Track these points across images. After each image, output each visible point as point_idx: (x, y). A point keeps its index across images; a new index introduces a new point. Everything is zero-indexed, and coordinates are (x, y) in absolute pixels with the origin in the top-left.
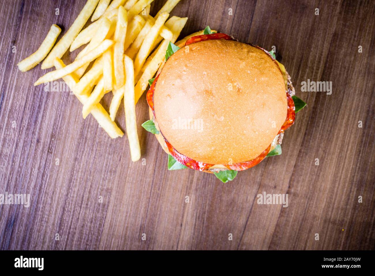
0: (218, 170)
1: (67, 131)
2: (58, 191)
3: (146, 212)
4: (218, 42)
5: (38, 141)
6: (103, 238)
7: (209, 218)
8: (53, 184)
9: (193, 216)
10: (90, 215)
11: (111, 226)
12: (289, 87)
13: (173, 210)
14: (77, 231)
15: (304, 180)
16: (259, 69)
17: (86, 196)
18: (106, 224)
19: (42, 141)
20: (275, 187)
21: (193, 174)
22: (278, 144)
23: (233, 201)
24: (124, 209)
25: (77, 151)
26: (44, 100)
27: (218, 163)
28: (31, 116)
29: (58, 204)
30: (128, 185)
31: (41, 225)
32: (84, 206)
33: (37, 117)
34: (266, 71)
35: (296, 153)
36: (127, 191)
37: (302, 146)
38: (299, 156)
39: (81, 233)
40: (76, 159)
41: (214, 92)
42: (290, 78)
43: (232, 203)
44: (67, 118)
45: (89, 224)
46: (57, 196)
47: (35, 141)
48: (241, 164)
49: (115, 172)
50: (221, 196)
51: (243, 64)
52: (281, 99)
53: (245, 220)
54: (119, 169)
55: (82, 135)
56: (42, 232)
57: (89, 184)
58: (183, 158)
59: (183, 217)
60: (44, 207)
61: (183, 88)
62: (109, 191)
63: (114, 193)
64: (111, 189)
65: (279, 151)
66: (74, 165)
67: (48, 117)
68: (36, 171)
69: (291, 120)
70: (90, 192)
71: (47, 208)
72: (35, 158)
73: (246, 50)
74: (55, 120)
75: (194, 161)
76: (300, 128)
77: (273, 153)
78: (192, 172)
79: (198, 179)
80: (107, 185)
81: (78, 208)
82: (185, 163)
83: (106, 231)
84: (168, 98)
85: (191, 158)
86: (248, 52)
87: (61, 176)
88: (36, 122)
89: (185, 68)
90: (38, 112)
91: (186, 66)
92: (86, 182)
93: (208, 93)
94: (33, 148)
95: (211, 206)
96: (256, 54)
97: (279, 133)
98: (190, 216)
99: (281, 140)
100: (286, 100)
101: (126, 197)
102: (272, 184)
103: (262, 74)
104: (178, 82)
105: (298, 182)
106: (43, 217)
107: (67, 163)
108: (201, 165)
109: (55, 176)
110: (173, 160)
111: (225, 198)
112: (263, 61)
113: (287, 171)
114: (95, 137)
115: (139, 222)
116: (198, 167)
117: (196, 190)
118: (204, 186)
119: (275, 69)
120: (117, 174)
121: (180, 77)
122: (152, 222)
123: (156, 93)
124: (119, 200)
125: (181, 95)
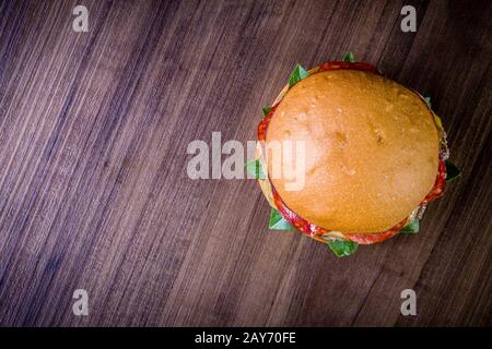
0: (334, 239)
1: (146, 157)
2: (121, 233)
3: (230, 278)
4: (363, 74)
5: (106, 164)
6: (168, 303)
7: (309, 300)
8: (116, 223)
9: (289, 294)
10: (156, 270)
11: (181, 289)
12: (443, 148)
13: (265, 281)
14: (137, 289)
15: (440, 272)
16: (410, 117)
17: (156, 245)
18: (175, 285)
19: (111, 165)
20: (402, 274)
21: (298, 240)
22: (417, 217)
23: (345, 283)
24: (201, 269)
25: (154, 185)
26: (123, 114)
27: (336, 230)
28: (103, 131)
29: (118, 249)
30: (212, 240)
31: (92, 273)
32: (151, 257)
33: (110, 134)
34: (419, 121)
35: (436, 234)
36: (210, 247)
37: (445, 227)
38: (439, 239)
39: (141, 292)
40: (151, 195)
41: (347, 137)
42: (445, 136)
43: (343, 286)
44: (148, 140)
45: (153, 282)
47: (103, 163)
48: (365, 236)
49: (198, 220)
50: (330, 275)
51: (389, 108)
52: (431, 160)
53: (356, 311)
54: (204, 217)
55: (163, 165)
56: (92, 282)
57: (163, 230)
58: (291, 215)
59: (276, 293)
60: (99, 251)
61: (308, 126)
62: (186, 243)
63: (192, 247)
64: (190, 242)
65: (416, 228)
66: (147, 202)
67: (123, 135)
68: (96, 202)
69: (439, 191)
70: (161, 242)
71: (103, 251)
72: (98, 185)
73: (396, 90)
74: (133, 141)
75: (306, 222)
76: (447, 204)
77: (408, 228)
78: (297, 237)
79: (304, 248)
80: (185, 235)
81: (143, 259)
82: (292, 222)
83: (174, 294)
84: (287, 135)
85: (303, 217)
86: (399, 93)
87: (128, 213)
88: (107, 139)
89: (314, 100)
90: (113, 127)
91: (317, 98)
92: (159, 227)
93: (340, 136)
94: (98, 173)
95: (315, 285)
96: (408, 97)
97: (421, 204)
98: (285, 293)
99: (421, 214)
100: (437, 163)
101: (206, 255)
102: (398, 269)
103: (413, 123)
104: (302, 117)
105: (433, 273)
106: (95, 263)
107: (138, 199)
108: (313, 229)
109: (120, 213)
110: (277, 216)
111: (334, 278)
112: (416, 108)
113: (421, 255)
115: (219, 290)
116: (309, 231)
117: (299, 261)
118: (310, 258)
119: (429, 122)
120: (201, 223)
121: (306, 110)
122: (235, 292)
123: (270, 126)
124: (198, 257)
125: (304, 132)
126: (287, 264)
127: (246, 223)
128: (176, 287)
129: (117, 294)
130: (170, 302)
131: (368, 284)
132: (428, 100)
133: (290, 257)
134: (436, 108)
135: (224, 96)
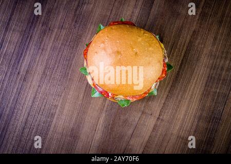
0: (120, 99)
1: (36, 69)
2: (27, 104)
3: (76, 121)
4: (128, 26)
5: (19, 73)
7: (112, 128)
8: (24, 99)
9: (102, 126)
10: (43, 119)
11: (55, 127)
12: (165, 57)
13: (92, 121)
14: (35, 128)
15: (168, 112)
16: (149, 43)
17: (43, 108)
19: (21, 74)
20: (151, 114)
21: (105, 102)
22: (155, 88)
23: (127, 120)
24: (63, 117)
25: (40, 81)
26: (25, 51)
27: (120, 94)
28: (16, 58)
29: (26, 111)
30: (67, 104)
31: (15, 122)
32: (41, 113)
33: (19, 60)
34: (153, 45)
35: (165, 96)
36: (67, 108)
37: (169, 92)
38: (167, 98)
39: (37, 129)
40: (39, 86)
41: (122, 53)
42: (166, 52)
43: (126, 121)
44: (37, 62)
45: (42, 124)
46: (26, 106)
47: (17, 73)
48: (133, 97)
49: (61, 96)
50: (120, 116)
51: (140, 39)
52: (159, 62)
53: (132, 132)
54: (63, 94)
55: (44, 72)
56: (15, 126)
57: (45, 101)
58: (101, 90)
59: (97, 126)
60: (17, 112)
61: (105, 49)
62: (56, 106)
63: (59, 108)
64: (58, 105)
65: (155, 93)
66: (38, 89)
67: (26, 60)
68: (15, 90)
69: (164, 75)
70: (45, 106)
71: (19, 112)
72: (15, 83)
73: (142, 32)
74: (30, 62)
75: (107, 92)
76: (169, 82)
77: (152, 93)
78: (105, 100)
79: (108, 105)
80: (55, 103)
81: (37, 114)
82: (101, 93)
83: (52, 129)
84: (96, 54)
85: (105, 90)
86: (144, 33)
87: (30, 95)
88: (18, 62)
89: (107, 38)
90: (21, 57)
91: (108, 37)
92: (44, 99)
93: (118, 53)
94: (15, 77)
95: (113, 121)
96: (148, 35)
97: (157, 81)
98: (101, 126)
99: (157, 86)
100: (162, 63)
101: (65, 111)
102: (150, 112)
103: (150, 46)
104: (102, 45)
105: (164, 113)
106: (16, 117)
107: (34, 88)
108: (110, 95)
109: (26, 94)
110: (95, 91)
111: (122, 117)
112: (152, 39)
113: (159, 106)
114: (51, 75)
115: (71, 126)
116: (108, 96)
117: (106, 111)
118: (111, 109)
119: (158, 45)
120: (62, 97)
121: (103, 42)
122: (79, 127)
123: (89, 51)
124: (61, 112)
125: (103, 52)
126: (101, 113)
127: (82, 96)
128: (53, 126)
129: (27, 130)
130: (50, 133)
131: (137, 119)
132: (158, 37)
133: (102, 110)
134: (161, 40)
135: (69, 40)
